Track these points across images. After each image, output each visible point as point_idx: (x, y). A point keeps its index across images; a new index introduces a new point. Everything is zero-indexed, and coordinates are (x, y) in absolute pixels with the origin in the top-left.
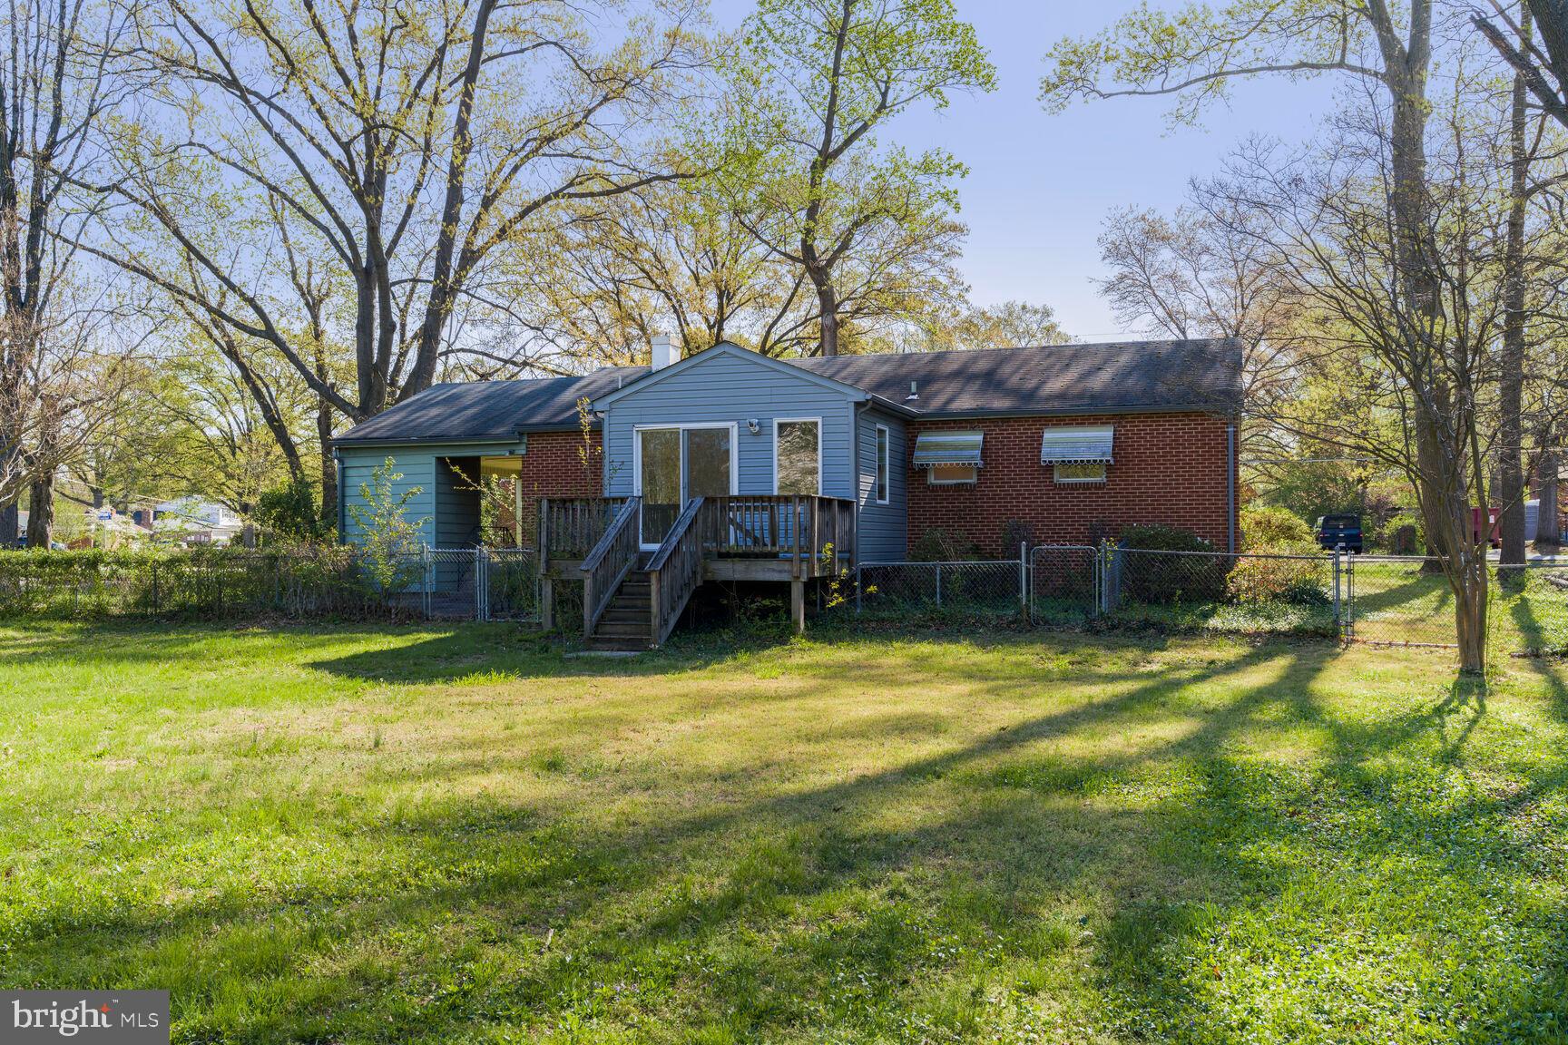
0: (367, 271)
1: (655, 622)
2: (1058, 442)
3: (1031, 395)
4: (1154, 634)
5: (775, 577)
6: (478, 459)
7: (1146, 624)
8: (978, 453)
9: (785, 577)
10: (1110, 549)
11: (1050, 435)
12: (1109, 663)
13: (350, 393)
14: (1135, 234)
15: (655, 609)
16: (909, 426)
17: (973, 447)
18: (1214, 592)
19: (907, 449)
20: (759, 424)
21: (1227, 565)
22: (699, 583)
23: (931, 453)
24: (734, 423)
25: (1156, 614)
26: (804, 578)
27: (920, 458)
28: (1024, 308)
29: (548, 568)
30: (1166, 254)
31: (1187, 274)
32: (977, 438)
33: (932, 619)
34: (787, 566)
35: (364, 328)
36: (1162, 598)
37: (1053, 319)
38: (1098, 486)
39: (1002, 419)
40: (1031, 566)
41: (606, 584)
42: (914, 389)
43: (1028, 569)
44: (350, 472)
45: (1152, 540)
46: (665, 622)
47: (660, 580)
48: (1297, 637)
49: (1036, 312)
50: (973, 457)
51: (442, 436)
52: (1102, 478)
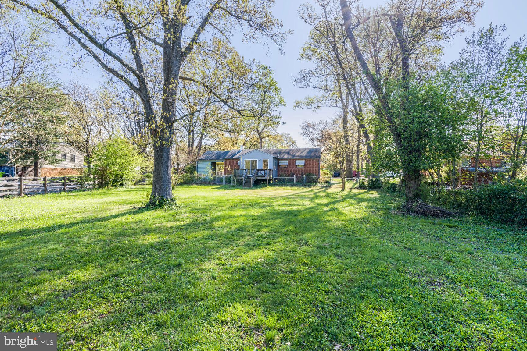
1: (252, 184)
2: (298, 162)
3: (294, 156)
4: (310, 186)
5: (264, 179)
7: (309, 185)
10: (305, 176)
11: (297, 161)
12: (305, 189)
14: (306, 125)
15: (251, 182)
16: (278, 160)
18: (316, 181)
19: (278, 163)
20: (260, 160)
21: (318, 178)
22: (256, 180)
23: (281, 163)
24: (257, 159)
25: (310, 184)
26: (268, 179)
29: (236, 178)
30: (311, 129)
31: (314, 132)
32: (287, 161)
33: (284, 184)
34: (266, 178)
36: (311, 182)
37: (290, 136)
39: (290, 159)
40: (295, 178)
41: (245, 179)
42: (279, 154)
44: (198, 164)
45: (310, 175)
47: (252, 179)
48: (326, 186)
50: (286, 164)
51: (212, 159)
52: (303, 167)
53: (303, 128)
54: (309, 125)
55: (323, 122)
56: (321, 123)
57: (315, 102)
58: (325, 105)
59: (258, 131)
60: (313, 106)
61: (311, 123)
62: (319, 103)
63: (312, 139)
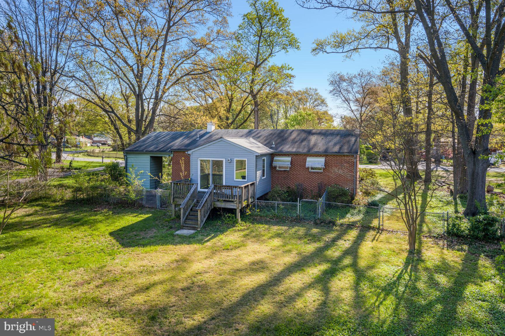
0: (138, 95)
1: (199, 223)
2: (310, 162)
4: (332, 225)
5: (232, 207)
6: (162, 157)
7: (330, 222)
8: (289, 163)
9: (235, 207)
10: (321, 201)
11: (308, 160)
13: (134, 127)
14: (337, 78)
15: (199, 219)
16: (272, 155)
17: (288, 162)
19: (271, 162)
20: (231, 160)
22: (213, 207)
23: (278, 163)
24: (224, 159)
26: (240, 208)
27: (275, 164)
28: (310, 89)
29: (173, 201)
30: (345, 84)
31: (350, 89)
32: (289, 159)
33: (274, 217)
34: (235, 205)
35: (137, 110)
38: (321, 173)
39: (296, 154)
40: (300, 205)
41: (187, 209)
42: (274, 144)
43: (299, 205)
44: (128, 159)
46: (202, 221)
47: (201, 211)
49: (313, 89)
50: (288, 165)
51: (152, 151)
52: (322, 171)
53: (332, 83)
54: (342, 79)
55: (365, 73)
56: (361, 76)
57: (351, 41)
58: (367, 46)
59: (252, 92)
60: (347, 48)
61: (345, 74)
62: (356, 43)
63: (347, 100)
